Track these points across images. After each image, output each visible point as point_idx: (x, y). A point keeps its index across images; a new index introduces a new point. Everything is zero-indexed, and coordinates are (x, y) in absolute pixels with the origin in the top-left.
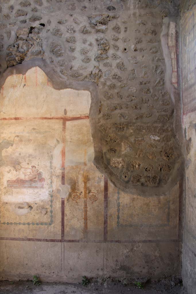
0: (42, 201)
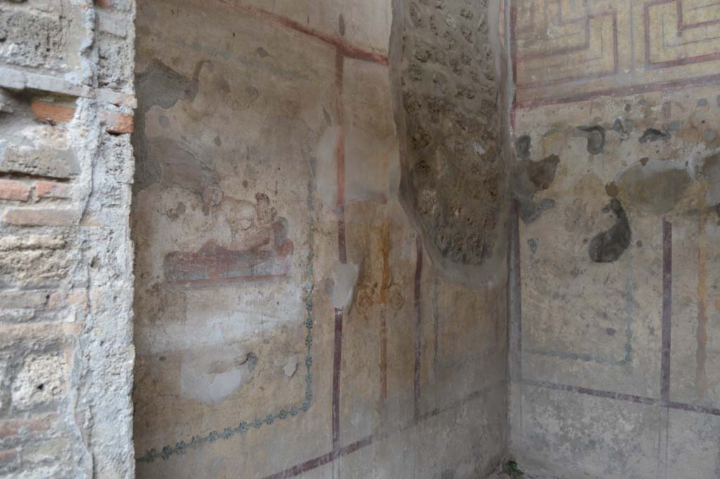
0: (285, 327)
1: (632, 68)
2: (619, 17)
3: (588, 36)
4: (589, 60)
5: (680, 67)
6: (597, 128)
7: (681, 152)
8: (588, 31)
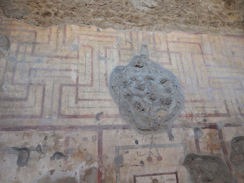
1: (51, 115)
2: (47, 88)
3: (28, 94)
4: (26, 107)
5: (75, 119)
6: (25, 149)
7: (73, 167)
8: (28, 91)
